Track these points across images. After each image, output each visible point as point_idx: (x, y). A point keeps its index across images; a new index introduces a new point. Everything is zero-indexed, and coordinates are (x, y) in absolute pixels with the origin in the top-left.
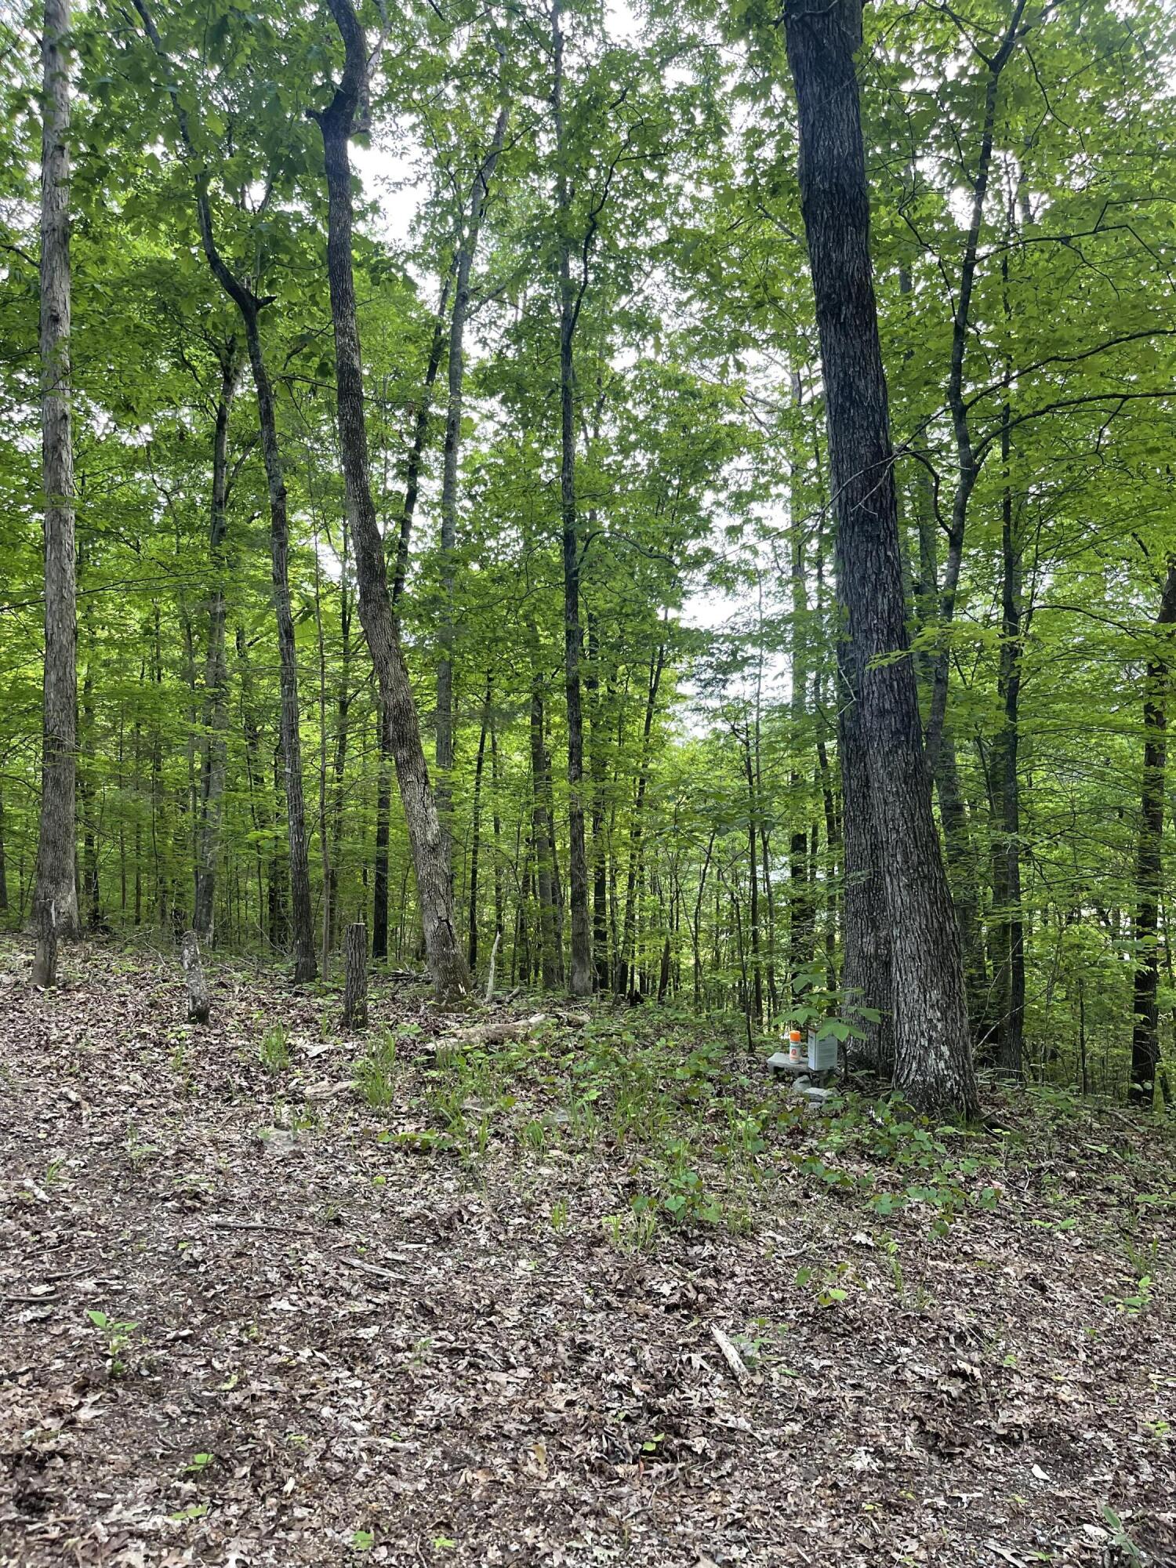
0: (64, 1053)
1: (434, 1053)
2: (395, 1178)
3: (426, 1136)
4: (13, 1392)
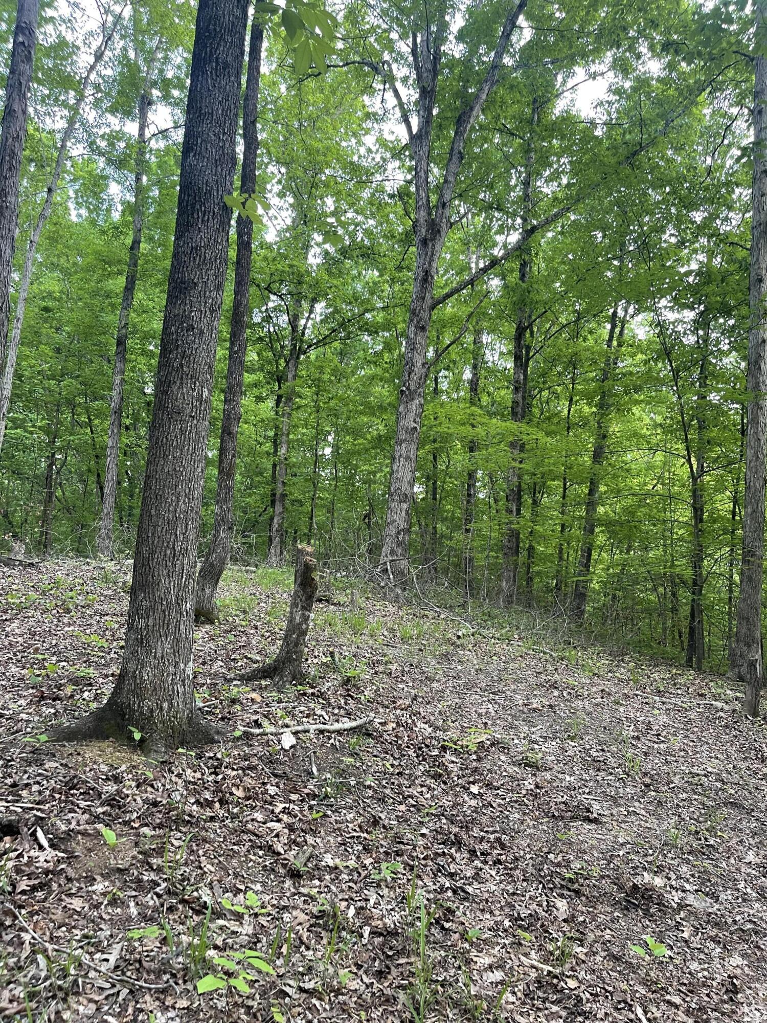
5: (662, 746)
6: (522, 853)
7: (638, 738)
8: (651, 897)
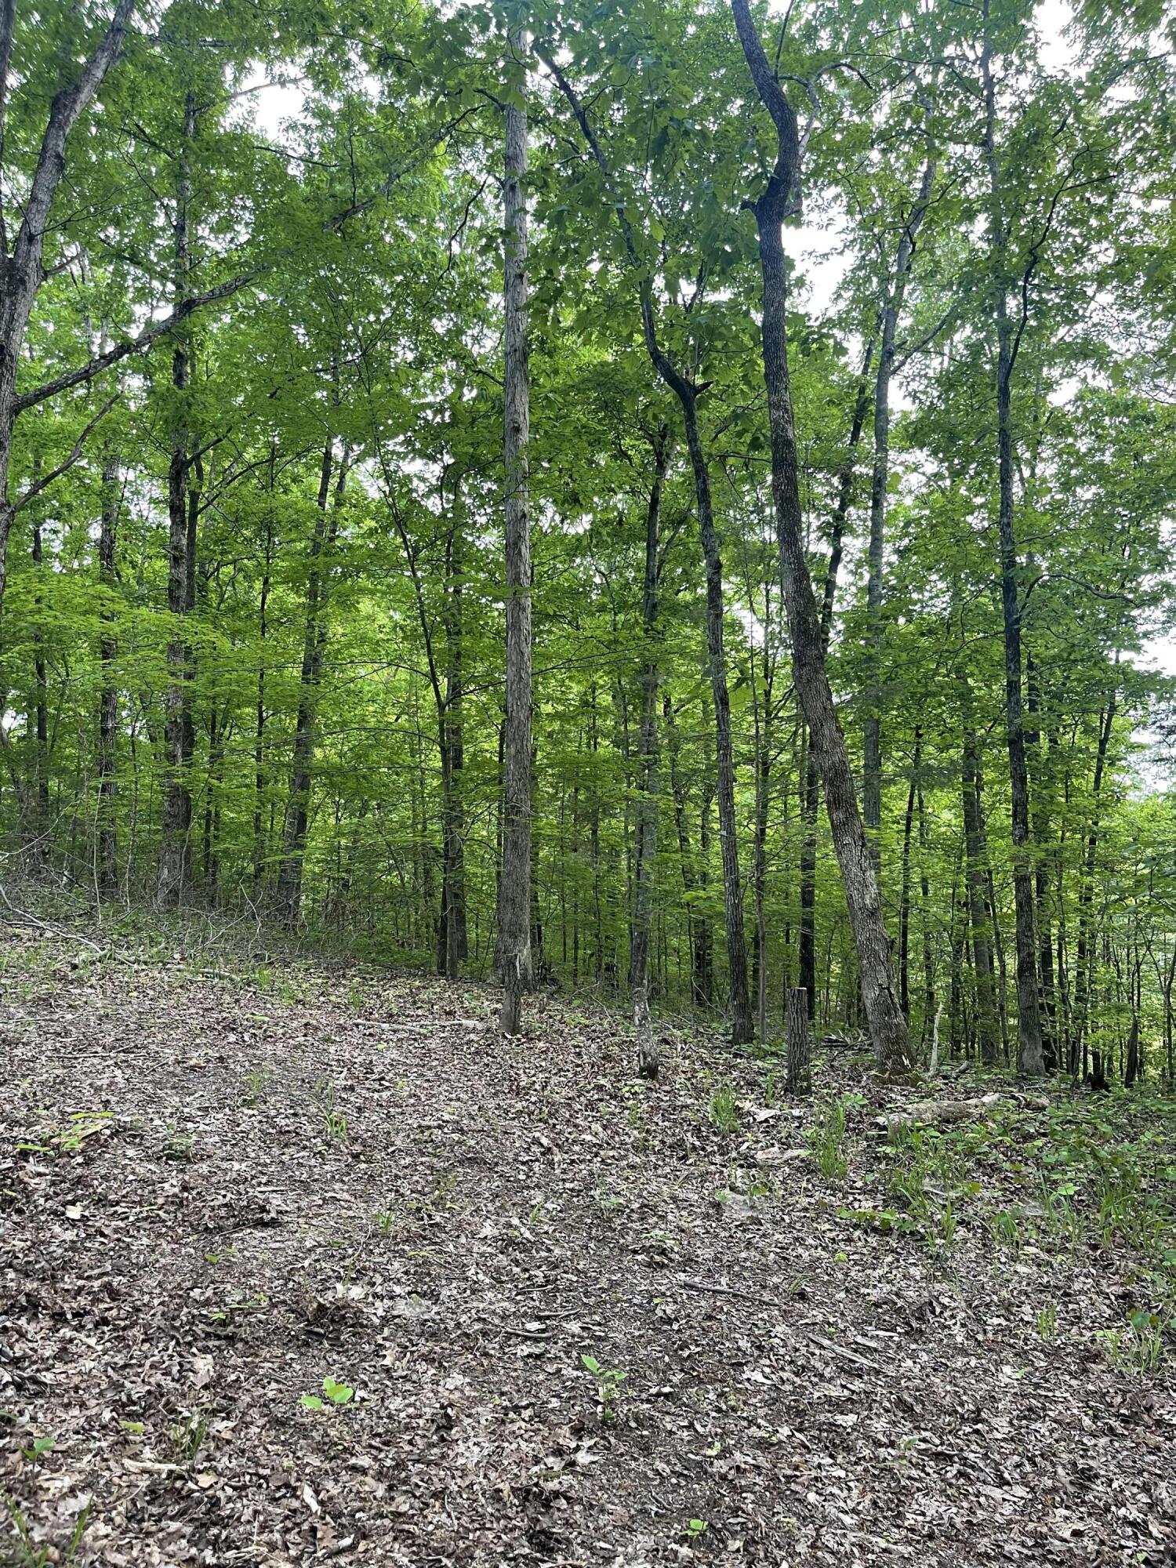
0: (533, 1099)
1: (885, 1128)
2: (856, 1257)
3: (887, 1216)
4: (518, 1425)
5: (385, 1095)
6: (146, 1298)
7: (352, 1088)
8: (343, 1317)
